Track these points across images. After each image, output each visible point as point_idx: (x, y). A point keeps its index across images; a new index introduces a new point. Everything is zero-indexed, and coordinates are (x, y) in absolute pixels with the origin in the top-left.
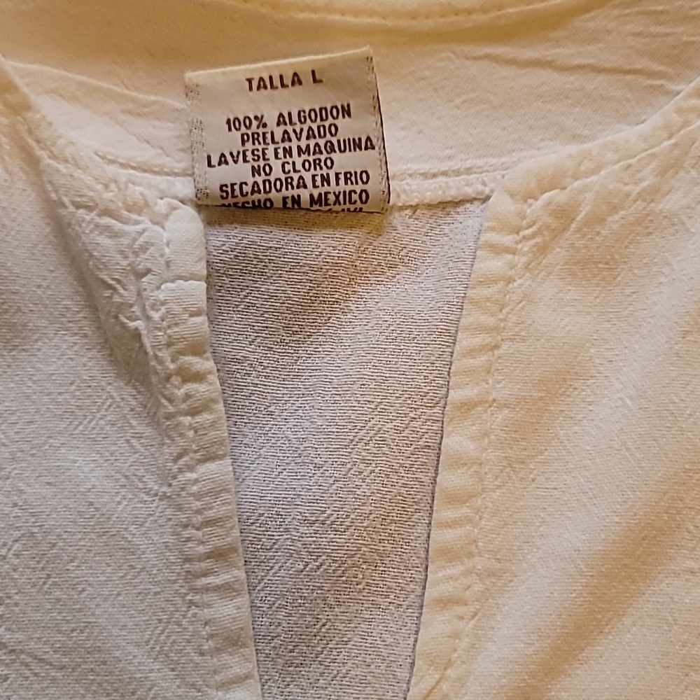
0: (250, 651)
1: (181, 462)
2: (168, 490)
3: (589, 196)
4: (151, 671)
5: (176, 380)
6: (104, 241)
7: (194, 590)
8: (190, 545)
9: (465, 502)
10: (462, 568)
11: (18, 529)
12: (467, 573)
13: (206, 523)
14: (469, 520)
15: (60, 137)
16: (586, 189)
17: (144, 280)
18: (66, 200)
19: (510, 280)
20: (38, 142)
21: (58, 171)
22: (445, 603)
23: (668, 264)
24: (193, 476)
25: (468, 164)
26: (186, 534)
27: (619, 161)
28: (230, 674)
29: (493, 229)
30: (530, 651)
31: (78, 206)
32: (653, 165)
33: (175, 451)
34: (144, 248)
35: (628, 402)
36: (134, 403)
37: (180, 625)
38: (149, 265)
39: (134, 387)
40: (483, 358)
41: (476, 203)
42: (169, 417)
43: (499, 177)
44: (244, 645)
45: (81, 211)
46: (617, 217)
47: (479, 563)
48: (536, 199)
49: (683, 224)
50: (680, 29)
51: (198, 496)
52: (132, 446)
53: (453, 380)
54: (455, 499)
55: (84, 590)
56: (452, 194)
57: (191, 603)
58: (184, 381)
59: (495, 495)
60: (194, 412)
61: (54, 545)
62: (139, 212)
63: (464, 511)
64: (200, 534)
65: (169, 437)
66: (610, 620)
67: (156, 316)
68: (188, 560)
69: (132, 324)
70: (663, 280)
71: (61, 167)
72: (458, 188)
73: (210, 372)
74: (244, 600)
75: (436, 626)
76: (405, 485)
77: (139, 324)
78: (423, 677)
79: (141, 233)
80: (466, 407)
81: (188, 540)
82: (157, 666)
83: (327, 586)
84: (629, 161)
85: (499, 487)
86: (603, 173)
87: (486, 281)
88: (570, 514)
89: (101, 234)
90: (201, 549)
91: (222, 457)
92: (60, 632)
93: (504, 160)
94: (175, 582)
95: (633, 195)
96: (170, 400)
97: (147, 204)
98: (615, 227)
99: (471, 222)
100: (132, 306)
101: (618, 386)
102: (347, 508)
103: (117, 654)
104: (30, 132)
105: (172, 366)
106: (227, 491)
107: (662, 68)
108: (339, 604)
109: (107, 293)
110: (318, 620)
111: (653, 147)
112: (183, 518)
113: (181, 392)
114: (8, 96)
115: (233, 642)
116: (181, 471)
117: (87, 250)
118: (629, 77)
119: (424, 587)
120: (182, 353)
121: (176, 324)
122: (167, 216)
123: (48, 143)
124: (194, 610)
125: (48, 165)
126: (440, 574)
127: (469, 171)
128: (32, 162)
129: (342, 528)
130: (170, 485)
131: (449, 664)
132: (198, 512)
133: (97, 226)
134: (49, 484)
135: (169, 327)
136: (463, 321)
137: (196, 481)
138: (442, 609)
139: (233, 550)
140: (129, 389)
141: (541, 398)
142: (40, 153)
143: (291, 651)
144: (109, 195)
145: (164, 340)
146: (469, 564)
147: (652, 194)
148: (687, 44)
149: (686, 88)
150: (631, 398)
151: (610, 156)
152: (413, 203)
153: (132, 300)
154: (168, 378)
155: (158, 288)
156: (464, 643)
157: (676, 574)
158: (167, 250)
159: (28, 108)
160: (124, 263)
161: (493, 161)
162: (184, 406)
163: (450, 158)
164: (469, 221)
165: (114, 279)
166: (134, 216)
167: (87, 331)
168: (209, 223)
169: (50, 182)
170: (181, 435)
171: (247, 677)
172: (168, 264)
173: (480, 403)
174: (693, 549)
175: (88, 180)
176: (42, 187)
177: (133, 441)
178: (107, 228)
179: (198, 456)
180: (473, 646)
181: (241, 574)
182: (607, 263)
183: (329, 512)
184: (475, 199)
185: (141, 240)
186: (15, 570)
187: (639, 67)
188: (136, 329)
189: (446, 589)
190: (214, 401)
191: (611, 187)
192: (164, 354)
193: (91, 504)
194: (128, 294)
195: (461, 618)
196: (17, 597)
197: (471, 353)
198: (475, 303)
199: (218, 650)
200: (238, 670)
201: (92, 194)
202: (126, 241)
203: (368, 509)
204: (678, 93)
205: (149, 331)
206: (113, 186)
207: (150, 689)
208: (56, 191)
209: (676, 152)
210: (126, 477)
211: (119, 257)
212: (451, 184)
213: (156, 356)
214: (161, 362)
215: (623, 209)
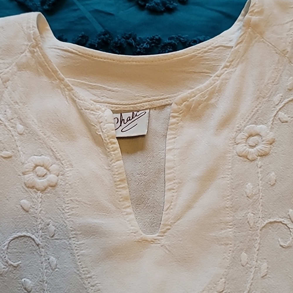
0: (130, 201)
1: (112, 161)
2: (109, 168)
3: (194, 102)
4: (109, 205)
5: (110, 144)
6: (92, 116)
7: (117, 188)
8: (115, 179)
9: (172, 169)
10: (173, 182)
11: (78, 177)
12: (174, 183)
13: (119, 174)
14: (173, 172)
15: (80, 95)
16: (193, 100)
17: (101, 124)
18: (83, 108)
19: (178, 123)
20: (75, 97)
21: (80, 102)
22: (170, 190)
23: (213, 115)
24: (115, 164)
25: (167, 96)
26: (114, 176)
27: (200, 93)
28: (126, 206)
29: (173, 112)
30: (189, 197)
31: (86, 109)
32: (208, 92)
33: (110, 159)
34: (101, 117)
35: (206, 145)
36: (100, 151)
37: (114, 195)
38: (102, 121)
39: (100, 147)
40: (173, 140)
41: (169, 105)
42: (109, 152)
43: (174, 99)
44: (129, 200)
45: (86, 110)
46: (200, 106)
47: (176, 181)
48: (182, 104)
49: (215, 106)
50: (212, 63)
51: (116, 168)
52: (101, 160)
53: (167, 145)
54: (169, 168)
55: (93, 189)
56: (163, 104)
57: (117, 191)
58: (112, 144)
59: (179, 167)
60: (114, 151)
61: (86, 180)
62: (99, 110)
63: (172, 170)
64: (117, 176)
65: (109, 157)
66: (206, 190)
67: (104, 131)
68: (115, 182)
69: (99, 133)
70: (211, 118)
71: (81, 102)
72: (165, 103)
73: (116, 142)
74: (128, 190)
75: (168, 195)
76: (159, 166)
77: (101, 133)
78: (166, 205)
79: (100, 114)
80: (170, 150)
81: (115, 177)
82: (110, 204)
83: (144, 187)
84: (202, 93)
85: (179, 165)
86: (197, 96)
87: (172, 124)
88: (195, 169)
89: (91, 115)
90: (118, 179)
91: (120, 160)
92: (89, 198)
93: (175, 95)
94: (112, 187)
95: (204, 100)
96: (108, 149)
97: (100, 108)
98: (200, 108)
99: (168, 110)
100: (99, 129)
101: (204, 142)
102: (147, 171)
103: (102, 202)
104: (73, 95)
105: (109, 141)
106: (122, 167)
107: (209, 71)
108: (147, 191)
109: (93, 127)
110: (142, 195)
111: (208, 88)
112: (113, 173)
113: (111, 147)
114: (68, 88)
115: (126, 199)
116: (112, 163)
117: (88, 118)
118: (202, 74)
119: (165, 187)
120: (110, 138)
121: (109, 132)
122: (104, 111)
123: (78, 97)
124: (117, 192)
125: (78, 101)
126: (168, 184)
127: (167, 98)
128: (74, 101)
129: (146, 175)
130: (110, 167)
131: (172, 202)
132: (117, 172)
133: (90, 113)
134: (84, 168)
135: (107, 133)
136: (168, 133)
137: (115, 165)
138: (170, 191)
139: (125, 179)
140: (99, 148)
141: (186, 146)
142: (75, 99)
143: (137, 202)
144: (92, 107)
145: (106, 136)
146: (174, 181)
147: (208, 100)
148: (214, 65)
149: (214, 75)
150: (207, 144)
151: (198, 92)
152: (155, 107)
153: (99, 128)
154: (108, 144)
155: (104, 125)
156: (175, 197)
157: (219, 178)
158: (106, 118)
159: (73, 90)
160: (97, 120)
161: (172, 95)
162: (112, 150)
163: (163, 95)
164: (168, 109)
165: (95, 124)
166: (98, 111)
167: (89, 136)
168: (113, 113)
169: (79, 105)
170: (112, 156)
171: (130, 206)
172: (106, 120)
173: (174, 149)
174: (223, 173)
175: (87, 104)
176: (77, 106)
177: (101, 159)
178: (93, 113)
179: (115, 160)
180: (177, 198)
181: (127, 185)
182: (199, 117)
183: (143, 172)
184: (169, 104)
185: (100, 116)
186: (78, 185)
187: (204, 71)
188: (100, 134)
189: (170, 187)
190: (118, 148)
191: (198, 99)
192: (107, 139)
193: (93, 172)
194: (98, 127)
195: (173, 192)
196: (79, 191)
197: (170, 139)
198: (170, 129)
199: (123, 201)
200: (128, 205)
201: (88, 107)
202: (97, 116)
203: (151, 171)
204: (212, 76)
205: (103, 134)
206: (93, 105)
207: (109, 209)
208: (80, 107)
209: (213, 89)
210: (100, 166)
211: (95, 119)
212: (163, 102)
213: (105, 139)
214: (106, 140)
215: (202, 104)
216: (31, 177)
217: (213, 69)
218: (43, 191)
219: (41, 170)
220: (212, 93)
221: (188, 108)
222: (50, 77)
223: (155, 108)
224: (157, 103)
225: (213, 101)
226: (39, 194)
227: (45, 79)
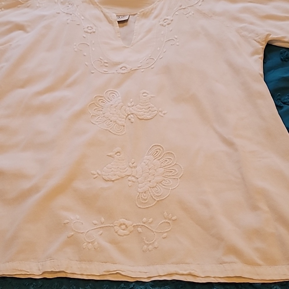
3: (146, 12)
7: (116, 34)
11: (103, 30)
12: (137, 34)
14: (137, 31)
15: (105, 10)
19: (139, 19)
28: (119, 39)
48: (141, 13)
49: (153, 13)
54: (135, 30)
58: (115, 23)
67: (112, 19)
74: (120, 35)
76: (132, 30)
78: (133, 39)
80: (136, 26)
84: (149, 9)
86: (147, 10)
93: (139, 10)
98: (148, 14)
101: (148, 23)
108: (127, 36)
110: (125, 37)
114: (100, 8)
115: (119, 37)
118: (149, 4)
119: (133, 35)
126: (135, 34)
131: (135, 38)
134: (105, 29)
138: (135, 36)
141: (142, 25)
142: (103, 11)
143: (123, 38)
147: (151, 11)
148: (154, 1)
158: (114, 17)
159: (102, 8)
171: (121, 39)
180: (137, 37)
182: (147, 17)
190: (117, 23)
193: (108, 30)
194: (110, 18)
198: (137, 20)
207: (113, 39)
215: (148, 12)
216: (86, 30)
217: (153, 3)
218: (90, 33)
219: (90, 28)
220: (152, 9)
221: (144, 14)
222: (93, 5)
223: (132, 15)
224: (133, 13)
225: (153, 11)
226: (89, 34)
227: (92, 5)
